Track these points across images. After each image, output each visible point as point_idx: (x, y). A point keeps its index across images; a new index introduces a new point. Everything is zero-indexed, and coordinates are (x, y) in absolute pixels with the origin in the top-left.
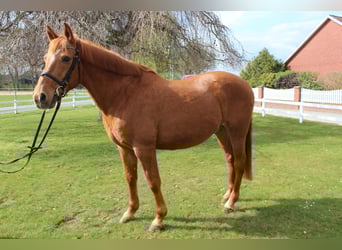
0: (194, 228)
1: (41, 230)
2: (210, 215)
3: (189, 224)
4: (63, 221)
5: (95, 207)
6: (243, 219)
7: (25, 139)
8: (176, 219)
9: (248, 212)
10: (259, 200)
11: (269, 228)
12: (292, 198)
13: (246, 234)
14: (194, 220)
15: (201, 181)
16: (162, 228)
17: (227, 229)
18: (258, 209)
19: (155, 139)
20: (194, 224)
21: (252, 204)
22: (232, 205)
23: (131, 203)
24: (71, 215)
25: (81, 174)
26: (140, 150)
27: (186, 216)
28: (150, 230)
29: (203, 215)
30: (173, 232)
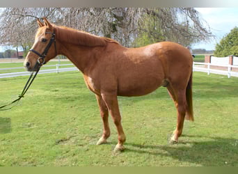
0: (144, 152)
1: (46, 145)
2: (159, 144)
3: (142, 149)
4: (62, 141)
5: (84, 134)
6: (182, 149)
7: (57, 89)
8: (134, 145)
9: (188, 145)
10: (200, 137)
11: (199, 157)
12: (226, 137)
13: (180, 160)
14: (147, 147)
15: (162, 121)
16: (122, 150)
17: (166, 155)
18: (196, 143)
19: (116, 88)
20: (145, 150)
21: (193, 139)
22: (177, 139)
23: (104, 132)
24: (68, 137)
25: (84, 112)
26: (105, 95)
27: (142, 144)
28: (114, 151)
29: (155, 144)
30: (128, 153)
